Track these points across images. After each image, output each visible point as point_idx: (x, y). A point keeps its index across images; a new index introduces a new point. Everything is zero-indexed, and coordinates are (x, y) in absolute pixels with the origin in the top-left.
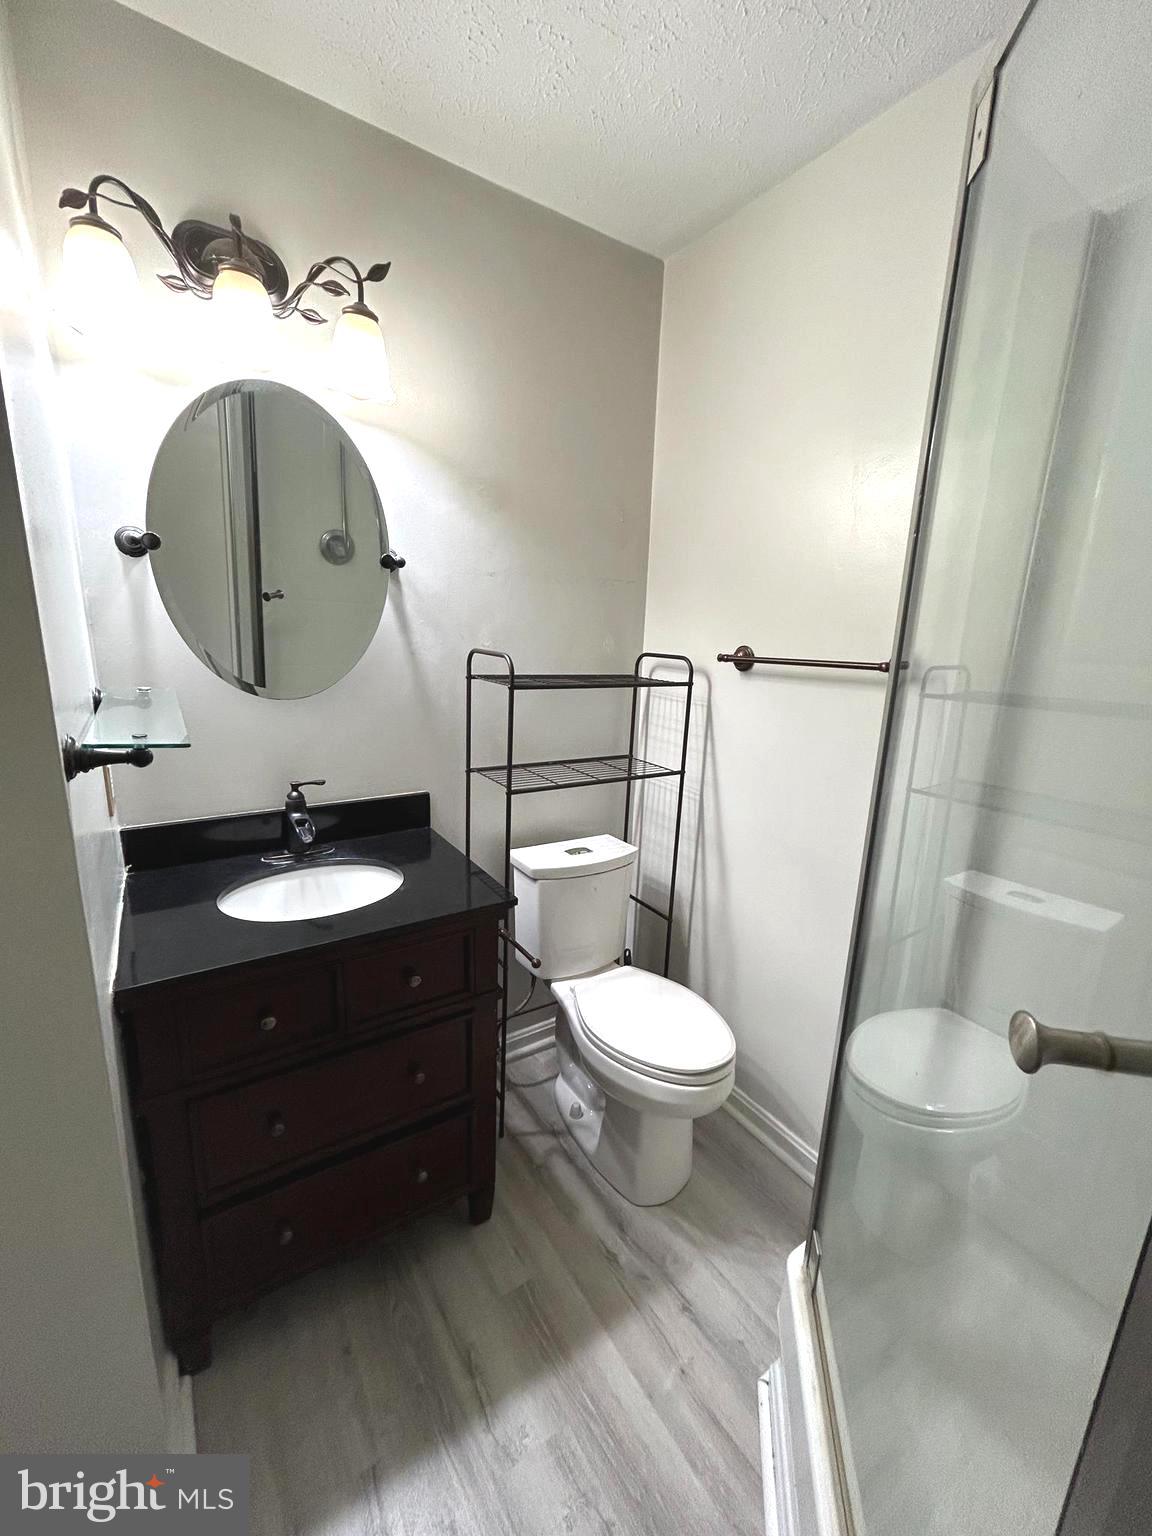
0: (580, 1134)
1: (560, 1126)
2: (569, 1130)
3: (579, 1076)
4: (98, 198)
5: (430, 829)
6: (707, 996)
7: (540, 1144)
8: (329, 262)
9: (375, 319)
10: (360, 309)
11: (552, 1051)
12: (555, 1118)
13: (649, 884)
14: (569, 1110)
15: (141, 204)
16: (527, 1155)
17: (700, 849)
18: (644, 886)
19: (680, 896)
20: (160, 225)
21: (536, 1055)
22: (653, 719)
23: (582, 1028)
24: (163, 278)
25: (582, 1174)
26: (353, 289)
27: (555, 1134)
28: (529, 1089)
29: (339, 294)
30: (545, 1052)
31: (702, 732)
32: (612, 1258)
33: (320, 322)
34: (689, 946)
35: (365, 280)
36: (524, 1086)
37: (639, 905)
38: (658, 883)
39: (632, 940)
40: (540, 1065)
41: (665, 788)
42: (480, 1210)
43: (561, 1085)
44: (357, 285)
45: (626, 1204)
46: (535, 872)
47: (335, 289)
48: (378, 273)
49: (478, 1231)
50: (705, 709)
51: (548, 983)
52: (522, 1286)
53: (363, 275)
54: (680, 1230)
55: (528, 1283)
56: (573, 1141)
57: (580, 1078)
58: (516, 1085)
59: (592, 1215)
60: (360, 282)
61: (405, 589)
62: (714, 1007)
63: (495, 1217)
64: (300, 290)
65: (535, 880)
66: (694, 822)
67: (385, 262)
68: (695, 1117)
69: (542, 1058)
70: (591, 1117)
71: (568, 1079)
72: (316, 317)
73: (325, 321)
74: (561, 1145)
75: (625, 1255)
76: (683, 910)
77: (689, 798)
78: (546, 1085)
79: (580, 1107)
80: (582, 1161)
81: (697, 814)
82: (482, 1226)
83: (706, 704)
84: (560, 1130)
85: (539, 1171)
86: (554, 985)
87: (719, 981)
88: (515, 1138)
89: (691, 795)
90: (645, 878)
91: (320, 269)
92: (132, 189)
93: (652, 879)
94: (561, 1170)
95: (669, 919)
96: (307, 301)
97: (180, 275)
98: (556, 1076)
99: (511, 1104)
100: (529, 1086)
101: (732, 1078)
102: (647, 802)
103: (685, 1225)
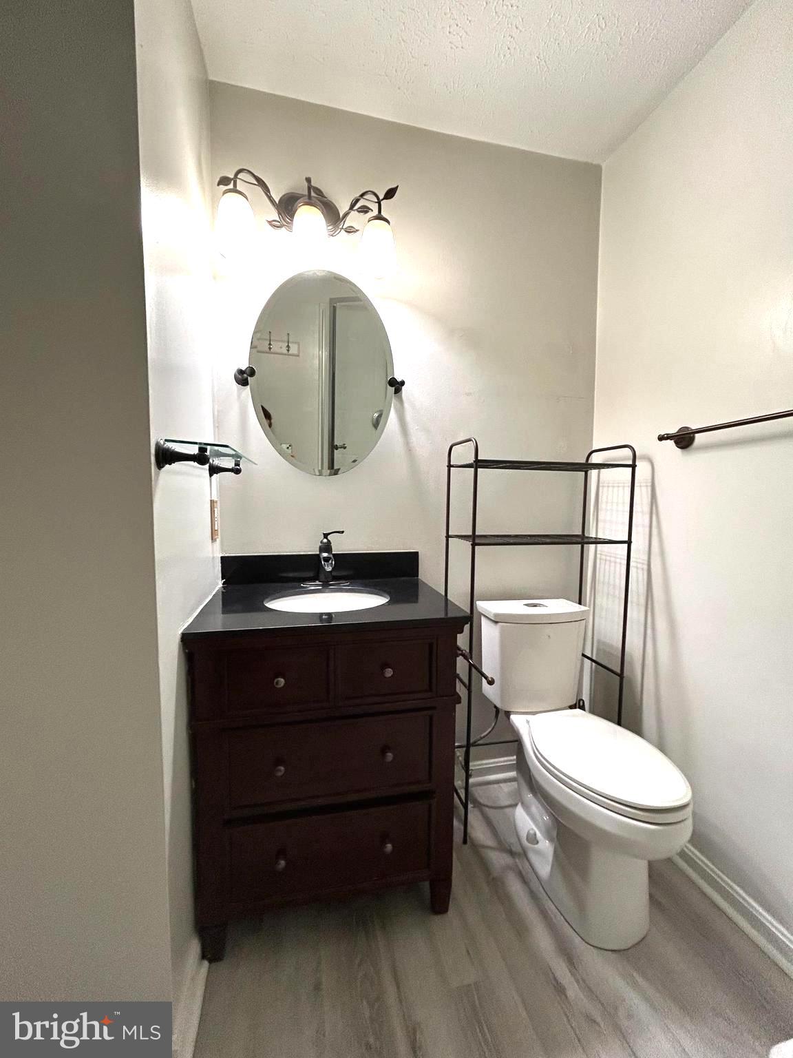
0: (533, 858)
1: (517, 848)
2: (524, 854)
3: (536, 807)
4: (238, 181)
5: (418, 579)
6: (661, 747)
7: (498, 860)
8: (362, 195)
9: (388, 221)
10: (379, 217)
11: (515, 784)
12: (513, 840)
13: (603, 647)
14: (525, 836)
15: (261, 183)
16: (485, 865)
17: (649, 614)
18: (598, 650)
19: (631, 657)
20: (269, 191)
21: (501, 785)
22: (602, 506)
23: (534, 753)
24: (270, 222)
25: (533, 895)
26: (375, 207)
27: (512, 853)
28: (492, 811)
29: (366, 212)
30: (509, 784)
31: (647, 509)
32: (560, 990)
33: (355, 232)
34: (641, 704)
35: (382, 200)
36: (487, 806)
37: (594, 664)
38: (611, 646)
39: (588, 693)
40: (503, 793)
41: (615, 562)
42: (439, 903)
43: (520, 812)
44: (377, 204)
45: (577, 940)
46: (496, 615)
47: (365, 210)
48: (390, 194)
49: (437, 919)
50: (649, 489)
51: (508, 714)
52: (469, 985)
53: (381, 197)
54: (635, 985)
55: (475, 983)
56: (528, 864)
57: (537, 808)
58: (480, 804)
59: (542, 940)
60: (379, 203)
61: (406, 405)
62: (670, 758)
63: (451, 912)
64: (346, 215)
65: (496, 622)
66: (643, 589)
67: (395, 186)
68: (651, 857)
69: (506, 788)
70: (545, 846)
71: (527, 808)
72: (353, 230)
73: (357, 230)
74: (517, 866)
75: (573, 991)
76: (634, 669)
77: (637, 568)
78: (507, 810)
79: (535, 834)
80: (535, 884)
81: (645, 583)
82: (439, 916)
83: (650, 484)
84: (518, 853)
85: (496, 884)
86: (513, 717)
87: (672, 736)
88: (476, 848)
89: (639, 566)
90: (599, 642)
91: (357, 201)
92: (256, 174)
93: (604, 643)
94: (515, 887)
95: (621, 675)
96: (349, 222)
97: (278, 219)
98: (516, 805)
99: (474, 817)
100: (492, 807)
101: (689, 822)
102: (600, 576)
103: (639, 979)
